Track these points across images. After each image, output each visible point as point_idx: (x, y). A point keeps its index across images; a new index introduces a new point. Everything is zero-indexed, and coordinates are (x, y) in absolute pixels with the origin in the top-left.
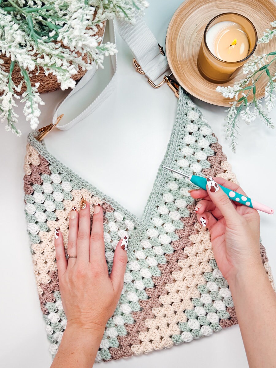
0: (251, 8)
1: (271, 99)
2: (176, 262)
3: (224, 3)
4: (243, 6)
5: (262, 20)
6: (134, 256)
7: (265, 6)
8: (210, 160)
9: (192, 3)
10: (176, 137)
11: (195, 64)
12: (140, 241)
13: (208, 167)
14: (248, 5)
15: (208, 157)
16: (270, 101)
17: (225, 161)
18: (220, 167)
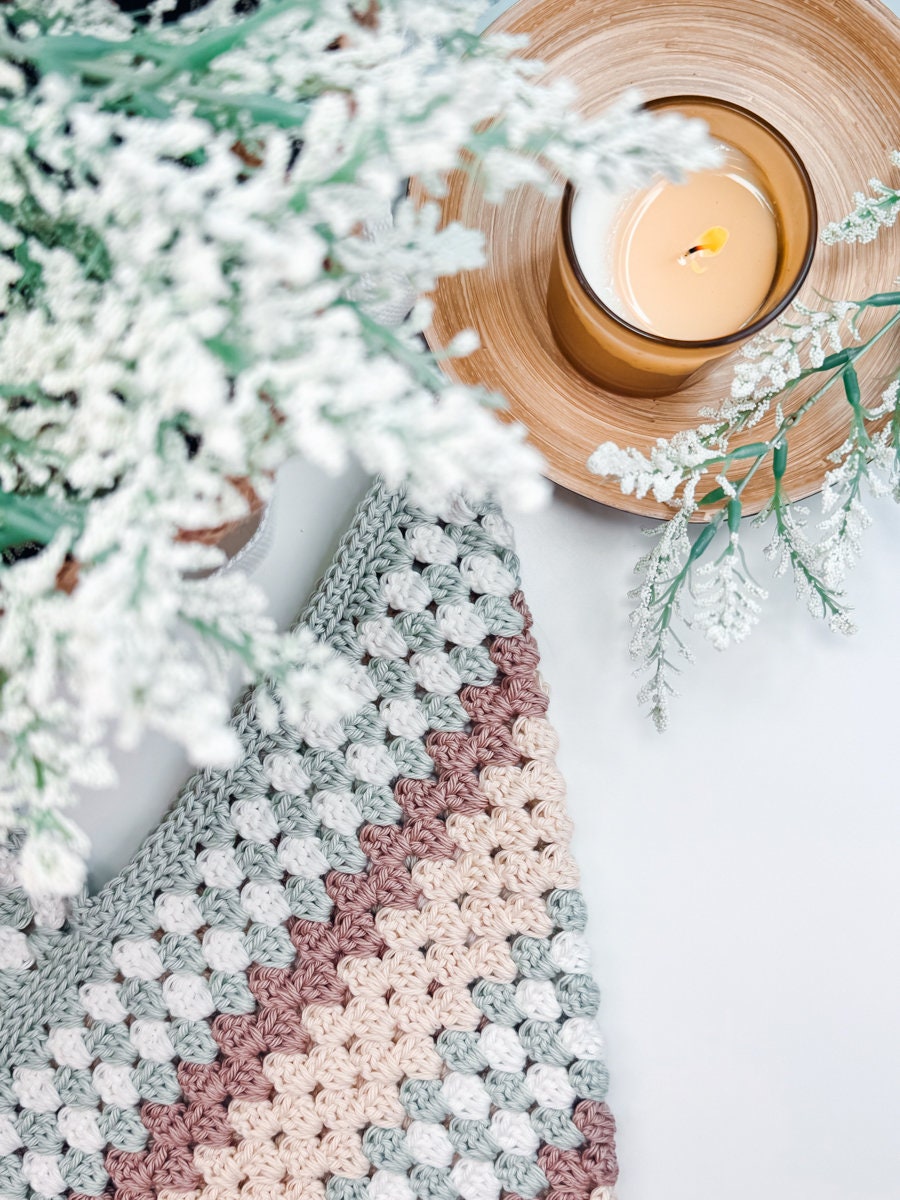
0: (815, 66)
1: (845, 523)
2: (218, 1107)
3: (700, 30)
4: (784, 54)
5: (860, 126)
6: (39, 1049)
7: (881, 65)
8: (469, 699)
9: (549, 17)
10: (354, 562)
11: (539, 296)
12: (80, 984)
13: (457, 726)
14: (804, 50)
15: (464, 685)
16: (842, 532)
17: (532, 718)
18: (507, 737)
